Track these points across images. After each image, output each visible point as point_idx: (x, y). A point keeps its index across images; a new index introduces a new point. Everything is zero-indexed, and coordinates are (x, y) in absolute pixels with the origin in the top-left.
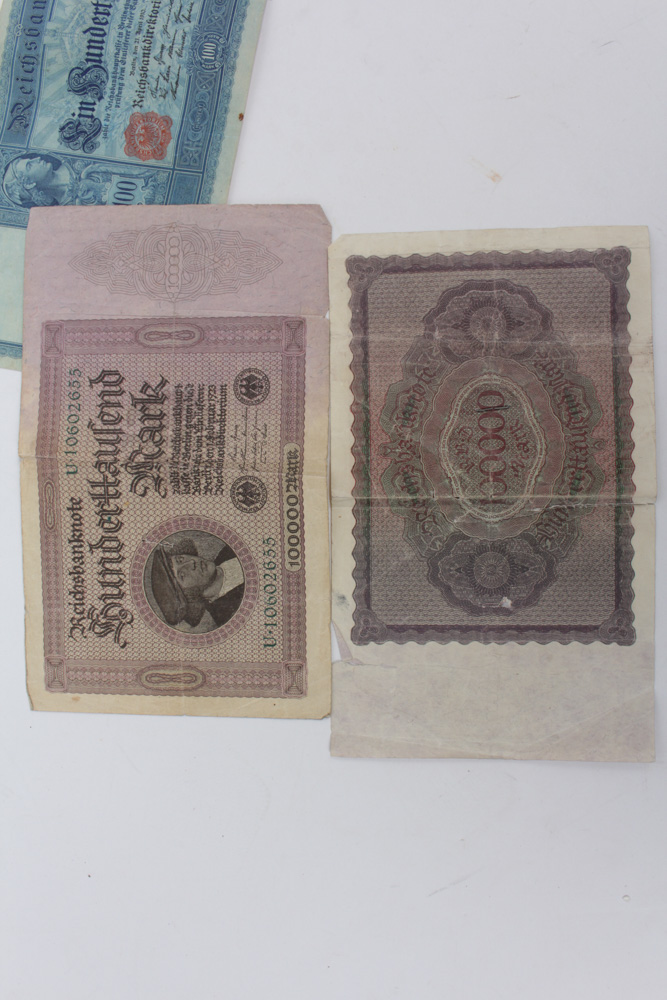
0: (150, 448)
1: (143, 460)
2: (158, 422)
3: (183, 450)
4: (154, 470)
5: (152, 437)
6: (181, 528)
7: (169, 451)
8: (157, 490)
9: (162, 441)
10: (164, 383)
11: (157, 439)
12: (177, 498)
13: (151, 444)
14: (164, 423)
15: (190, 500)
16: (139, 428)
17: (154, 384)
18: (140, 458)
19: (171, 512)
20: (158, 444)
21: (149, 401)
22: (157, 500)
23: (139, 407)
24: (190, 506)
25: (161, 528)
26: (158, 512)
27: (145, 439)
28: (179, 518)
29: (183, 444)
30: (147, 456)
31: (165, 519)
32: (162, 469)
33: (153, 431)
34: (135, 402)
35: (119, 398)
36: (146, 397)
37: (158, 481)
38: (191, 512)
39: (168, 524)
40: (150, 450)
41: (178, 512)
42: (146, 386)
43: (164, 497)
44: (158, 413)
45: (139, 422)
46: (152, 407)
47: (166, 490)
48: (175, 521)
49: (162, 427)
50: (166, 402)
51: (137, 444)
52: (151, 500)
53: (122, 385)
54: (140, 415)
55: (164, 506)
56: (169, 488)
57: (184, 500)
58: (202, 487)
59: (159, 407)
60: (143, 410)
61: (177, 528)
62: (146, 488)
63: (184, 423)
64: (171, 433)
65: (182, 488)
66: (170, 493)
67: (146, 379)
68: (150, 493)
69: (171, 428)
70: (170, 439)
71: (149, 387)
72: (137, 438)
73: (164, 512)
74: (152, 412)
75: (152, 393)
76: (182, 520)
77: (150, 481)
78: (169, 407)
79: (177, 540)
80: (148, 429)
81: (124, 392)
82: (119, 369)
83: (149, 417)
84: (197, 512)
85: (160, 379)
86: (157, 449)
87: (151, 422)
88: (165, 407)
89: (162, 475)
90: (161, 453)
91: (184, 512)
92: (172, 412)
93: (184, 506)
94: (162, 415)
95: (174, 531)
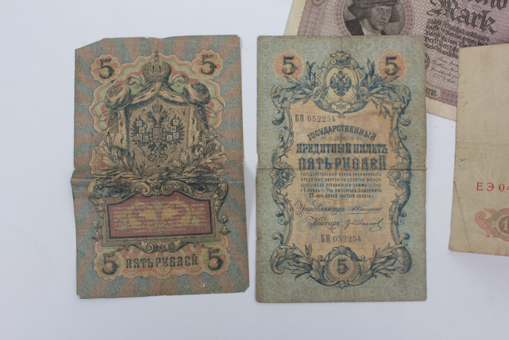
0: (457, 13)
1: (451, 7)
2: (470, 22)
3: (451, 32)
4: (445, 12)
5: (463, 16)
6: (406, 18)
7: (453, 23)
8: (432, 10)
9: (460, 21)
10: (492, 31)
11: (461, 19)
12: (425, 21)
13: (459, 15)
14: (469, 26)
15: (423, 27)
16: (470, 10)
17: (493, 26)
18: (453, 6)
19: (418, 15)
20: (458, 19)
21: (483, 20)
22: (427, 9)
23: (482, 14)
24: (419, 26)
25: (410, 6)
26: (419, 7)
27: (463, 12)
28: (413, 18)
29: (454, 33)
30: (453, 10)
31: (415, 10)
32: (445, 16)
33: (466, 18)
34: (485, 12)
35: (490, 4)
36: (486, 19)
37: (438, 12)
38: (415, 26)
39: (411, 11)
40: (456, 13)
41: (417, 18)
42: (492, 21)
43: (428, 13)
44: (476, 24)
45: (473, 11)
46: (480, 21)
47: (432, 15)
48: (412, 15)
49: (467, 24)
50: (481, 30)
51: (461, 7)
52: (427, 5)
53: (496, 8)
54: (477, 13)
55: (422, 12)
56: (432, 18)
57: (423, 24)
58: (429, 36)
59: (479, 25)
60: (479, 15)
61: (408, 15)
62: (435, 5)
63: (467, 37)
64: (463, 28)
65: (431, 25)
66: (429, 17)
67: (497, 22)
68: (432, 6)
69: (465, 28)
70: (460, 26)
71: (492, 23)
72: (464, 8)
73: (418, 11)
74: (477, 20)
75: (488, 23)
76: (412, 20)
77: (439, 8)
78: (477, 30)
79: (400, 13)
80: (468, 15)
81: (492, 8)
82: (506, 9)
83: (474, 18)
84: (414, 29)
85: (495, 30)
86: (455, 17)
87: (471, 18)
88: (478, 29)
89: (441, 15)
90: (453, 19)
91: (416, 22)
92: (474, 32)
93: (420, 23)
94: (474, 25)
95: (406, 14)
